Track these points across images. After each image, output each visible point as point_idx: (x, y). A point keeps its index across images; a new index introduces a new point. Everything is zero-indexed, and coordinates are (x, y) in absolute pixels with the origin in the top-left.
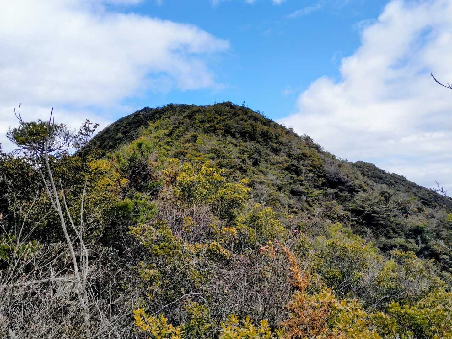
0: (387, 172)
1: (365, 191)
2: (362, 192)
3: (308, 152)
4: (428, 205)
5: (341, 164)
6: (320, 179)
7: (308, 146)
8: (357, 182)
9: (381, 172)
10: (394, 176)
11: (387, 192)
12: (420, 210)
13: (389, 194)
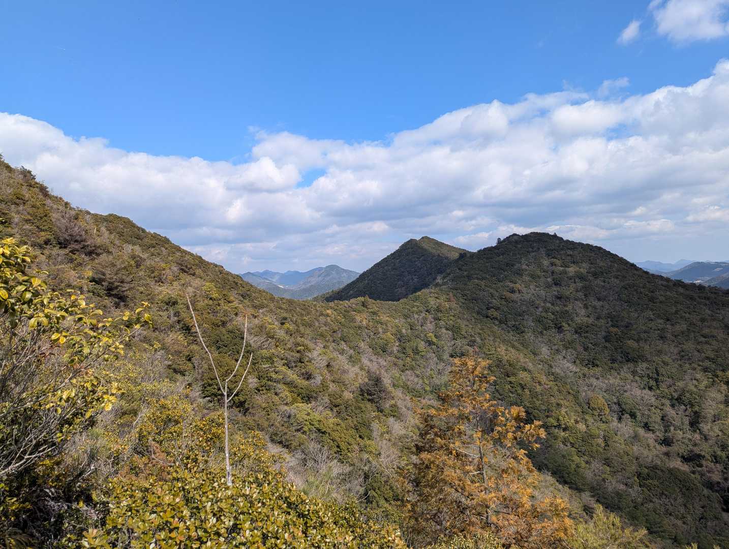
0: (148, 231)
1: (109, 252)
2: (105, 254)
3: (26, 193)
4: (185, 272)
5: (78, 215)
6: (43, 233)
7: (26, 184)
8: (99, 241)
9: (140, 230)
10: (155, 236)
11: (139, 256)
12: (177, 278)
13: (141, 258)
